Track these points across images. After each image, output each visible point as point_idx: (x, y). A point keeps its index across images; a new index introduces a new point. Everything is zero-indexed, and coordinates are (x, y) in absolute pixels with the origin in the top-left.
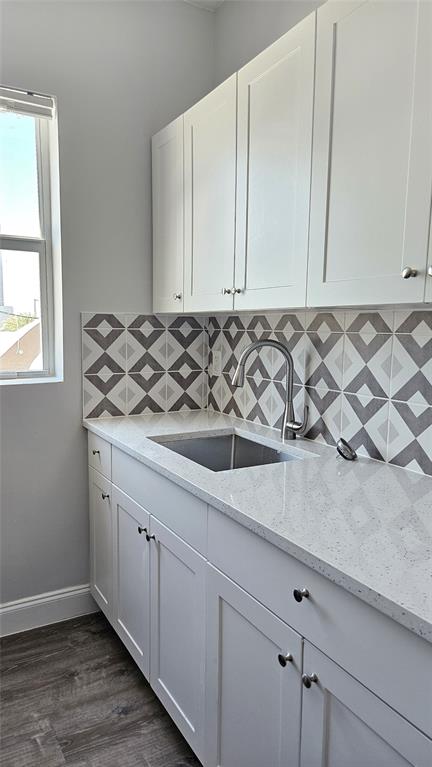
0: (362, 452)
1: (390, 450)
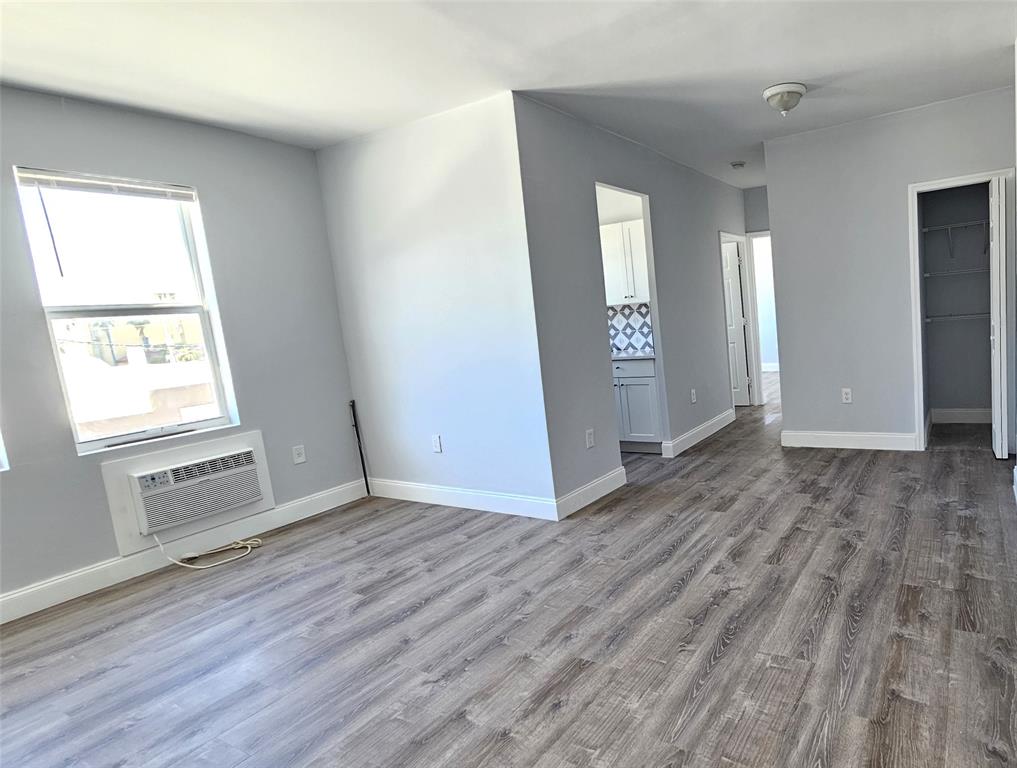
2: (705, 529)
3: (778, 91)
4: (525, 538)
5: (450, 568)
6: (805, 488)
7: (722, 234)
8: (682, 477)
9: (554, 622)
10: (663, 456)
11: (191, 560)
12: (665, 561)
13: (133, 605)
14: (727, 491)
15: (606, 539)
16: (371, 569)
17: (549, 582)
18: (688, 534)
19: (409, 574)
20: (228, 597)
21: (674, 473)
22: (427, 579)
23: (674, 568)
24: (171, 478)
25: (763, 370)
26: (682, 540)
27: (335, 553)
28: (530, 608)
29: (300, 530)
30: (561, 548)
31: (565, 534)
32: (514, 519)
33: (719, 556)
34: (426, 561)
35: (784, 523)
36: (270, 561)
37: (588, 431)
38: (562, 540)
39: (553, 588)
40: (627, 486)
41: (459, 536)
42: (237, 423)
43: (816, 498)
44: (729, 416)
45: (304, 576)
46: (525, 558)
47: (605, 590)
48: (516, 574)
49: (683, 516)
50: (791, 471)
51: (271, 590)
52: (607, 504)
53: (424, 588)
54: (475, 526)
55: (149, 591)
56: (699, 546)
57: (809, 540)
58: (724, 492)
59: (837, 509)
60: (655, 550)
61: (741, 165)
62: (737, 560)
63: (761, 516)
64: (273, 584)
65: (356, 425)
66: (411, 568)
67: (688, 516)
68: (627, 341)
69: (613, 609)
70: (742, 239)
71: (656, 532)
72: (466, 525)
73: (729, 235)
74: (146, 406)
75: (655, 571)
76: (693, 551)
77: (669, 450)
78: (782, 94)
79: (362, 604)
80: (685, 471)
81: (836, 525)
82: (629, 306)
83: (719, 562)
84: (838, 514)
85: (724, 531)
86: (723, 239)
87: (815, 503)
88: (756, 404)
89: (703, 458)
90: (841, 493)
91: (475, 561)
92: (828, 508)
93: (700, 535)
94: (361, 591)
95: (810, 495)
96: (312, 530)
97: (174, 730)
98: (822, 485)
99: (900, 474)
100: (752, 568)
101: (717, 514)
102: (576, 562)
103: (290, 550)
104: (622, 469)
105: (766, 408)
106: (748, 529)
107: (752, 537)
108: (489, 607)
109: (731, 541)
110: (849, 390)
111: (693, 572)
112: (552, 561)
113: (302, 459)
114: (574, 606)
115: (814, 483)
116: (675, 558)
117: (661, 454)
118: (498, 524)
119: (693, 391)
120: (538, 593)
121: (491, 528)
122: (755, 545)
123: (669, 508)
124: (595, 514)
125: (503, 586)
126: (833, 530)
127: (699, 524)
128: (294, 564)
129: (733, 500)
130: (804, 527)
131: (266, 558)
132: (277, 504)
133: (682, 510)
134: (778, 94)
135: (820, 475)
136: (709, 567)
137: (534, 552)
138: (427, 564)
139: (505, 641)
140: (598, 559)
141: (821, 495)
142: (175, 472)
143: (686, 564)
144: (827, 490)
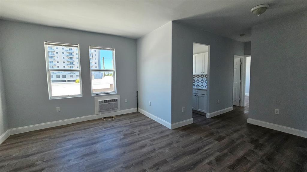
0: (198, 86)
1: (200, 85)
2: (210, 146)
3: (257, 8)
4: (162, 132)
5: (143, 135)
6: (252, 141)
7: (235, 56)
8: (210, 125)
9: (157, 162)
10: (206, 117)
11: (105, 118)
12: (194, 153)
13: (94, 124)
14: (222, 134)
15: (181, 139)
16: (129, 130)
17: (161, 148)
18: (205, 146)
19: (135, 134)
20: (105, 128)
21: (208, 123)
22: (137, 137)
23: (196, 157)
24: (104, 102)
25: (246, 95)
26: (202, 148)
27: (125, 124)
28: (153, 154)
29: (123, 116)
30: (169, 138)
31: (171, 134)
32: (162, 126)
33: (212, 158)
34: (139, 131)
35: (240, 153)
36: (115, 122)
37: (183, 108)
38: (170, 136)
39: (161, 150)
40: (193, 124)
41: (149, 127)
42: (116, 93)
43: (256, 147)
44: (231, 108)
45: (118, 127)
46: (160, 138)
47: (174, 157)
48: (155, 142)
49: (206, 139)
50: (248, 133)
51: (111, 129)
52: (185, 128)
53: (135, 139)
54: (153, 125)
55: (96, 123)
56: (207, 152)
57: (249, 165)
58: (221, 134)
59: (264, 155)
60: (193, 148)
61: (244, 35)
62: (218, 162)
63: (232, 147)
64: (113, 127)
65: (137, 96)
66: (136, 132)
67: (207, 140)
68: (201, 84)
69: (173, 165)
70: (243, 57)
71: (194, 142)
72: (151, 125)
73: (238, 56)
74: (109, 87)
75: (190, 156)
76: (204, 153)
77: (208, 115)
78: (258, 9)
79: (123, 139)
80: (211, 124)
81: (263, 162)
82: (203, 75)
83: (211, 160)
84: (265, 157)
85: (217, 149)
86: (235, 57)
87: (255, 149)
88: (242, 106)
89: (218, 121)
90: (268, 148)
91: (149, 135)
92: (261, 153)
93: (208, 148)
94: (124, 135)
95: (254, 145)
96: (124, 117)
97: (81, 156)
98: (260, 142)
99: (300, 148)
100: (222, 168)
101: (216, 142)
102: (170, 144)
103: (119, 120)
104: (192, 119)
105: (245, 108)
106: (225, 151)
107: (225, 155)
108: (145, 150)
109: (218, 154)
110: (278, 110)
111: (201, 161)
112: (165, 141)
113: (126, 102)
114: (164, 159)
115: (257, 140)
116: (197, 153)
117: (206, 116)
118: (158, 126)
119: (219, 100)
120: (158, 150)
121: (156, 127)
122: (227, 158)
123: (202, 135)
124: (181, 130)
125: (151, 145)
126: (260, 164)
127: (209, 144)
128: (118, 124)
129: (223, 138)
130: (248, 158)
131: (115, 121)
132: (121, 110)
133: (206, 137)
134: (257, 9)
135: (260, 138)
136: (207, 161)
137: (162, 137)
138: (139, 132)
139: (143, 163)
140: (176, 145)
141: (259, 146)
142: (105, 101)
143: (200, 157)
144: (262, 145)
